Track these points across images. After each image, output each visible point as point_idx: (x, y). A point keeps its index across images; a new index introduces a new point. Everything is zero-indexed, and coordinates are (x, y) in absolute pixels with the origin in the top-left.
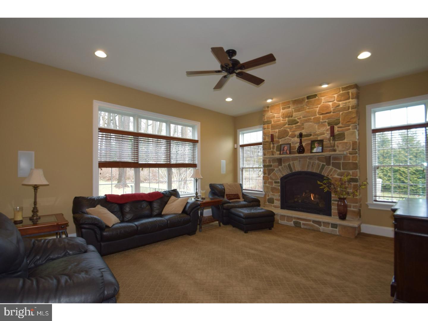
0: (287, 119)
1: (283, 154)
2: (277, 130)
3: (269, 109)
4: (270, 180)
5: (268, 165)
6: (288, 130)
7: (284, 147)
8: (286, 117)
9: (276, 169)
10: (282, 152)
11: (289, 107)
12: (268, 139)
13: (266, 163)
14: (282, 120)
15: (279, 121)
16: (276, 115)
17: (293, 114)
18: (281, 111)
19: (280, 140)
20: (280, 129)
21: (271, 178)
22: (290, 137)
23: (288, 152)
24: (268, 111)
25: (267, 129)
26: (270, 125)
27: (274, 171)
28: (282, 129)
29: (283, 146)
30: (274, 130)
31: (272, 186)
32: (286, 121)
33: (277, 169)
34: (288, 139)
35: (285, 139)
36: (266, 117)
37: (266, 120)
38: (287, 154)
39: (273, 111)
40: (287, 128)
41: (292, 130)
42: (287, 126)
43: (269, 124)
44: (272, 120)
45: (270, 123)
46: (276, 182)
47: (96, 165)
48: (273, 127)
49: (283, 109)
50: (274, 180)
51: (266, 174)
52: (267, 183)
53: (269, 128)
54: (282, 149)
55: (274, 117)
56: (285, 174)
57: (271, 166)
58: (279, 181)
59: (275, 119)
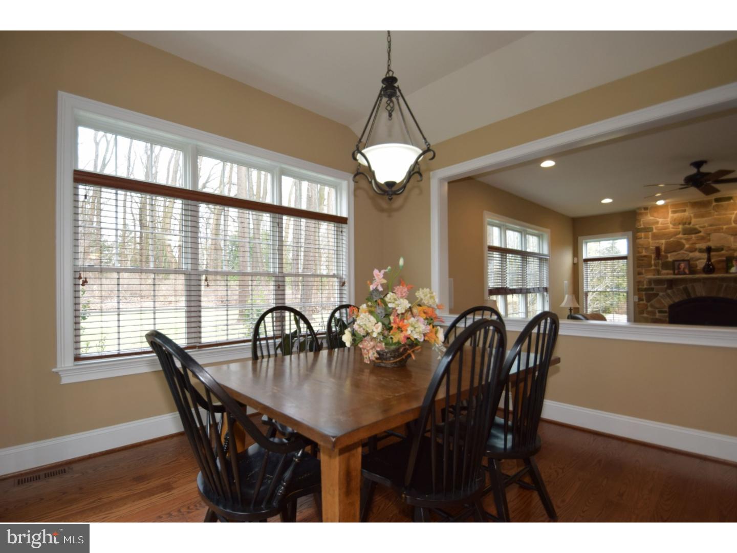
0: (681, 227)
1: (679, 274)
2: (663, 241)
3: (648, 211)
4: (650, 309)
5: (646, 288)
6: (684, 241)
7: (679, 264)
8: (679, 224)
9: (661, 294)
10: (676, 272)
11: (684, 211)
12: (645, 252)
13: (643, 285)
14: (672, 228)
15: (667, 228)
16: (661, 220)
17: (691, 220)
18: (670, 215)
19: (669, 255)
20: (668, 240)
21: (652, 306)
22: (686, 251)
23: (687, 271)
24: (646, 214)
25: (645, 238)
26: (650, 233)
27: (659, 297)
28: (672, 239)
29: (677, 264)
30: (657, 241)
31: (654, 317)
32: (679, 229)
33: (664, 293)
34: (683, 253)
35: (678, 254)
36: (642, 222)
37: (642, 226)
38: (685, 274)
39: (655, 214)
40: (681, 238)
41: (691, 242)
42: (680, 236)
43: (647, 232)
44: (654, 227)
45: (649, 231)
46: (660, 312)
47: (487, 292)
48: (655, 237)
49: (674, 212)
50: (657, 308)
51: (643, 300)
52: (645, 312)
53: (649, 238)
54: (676, 267)
55: (657, 223)
56: (677, 300)
57: (652, 289)
58: (667, 309)
59: (659, 225)
